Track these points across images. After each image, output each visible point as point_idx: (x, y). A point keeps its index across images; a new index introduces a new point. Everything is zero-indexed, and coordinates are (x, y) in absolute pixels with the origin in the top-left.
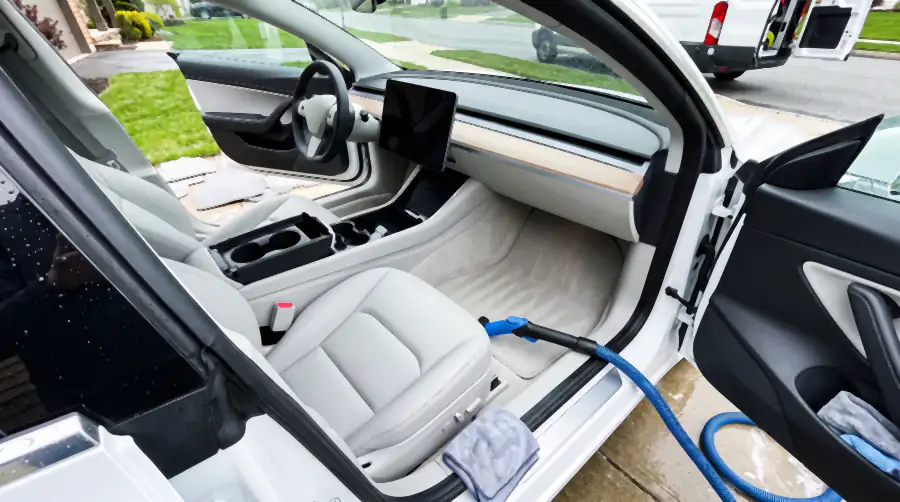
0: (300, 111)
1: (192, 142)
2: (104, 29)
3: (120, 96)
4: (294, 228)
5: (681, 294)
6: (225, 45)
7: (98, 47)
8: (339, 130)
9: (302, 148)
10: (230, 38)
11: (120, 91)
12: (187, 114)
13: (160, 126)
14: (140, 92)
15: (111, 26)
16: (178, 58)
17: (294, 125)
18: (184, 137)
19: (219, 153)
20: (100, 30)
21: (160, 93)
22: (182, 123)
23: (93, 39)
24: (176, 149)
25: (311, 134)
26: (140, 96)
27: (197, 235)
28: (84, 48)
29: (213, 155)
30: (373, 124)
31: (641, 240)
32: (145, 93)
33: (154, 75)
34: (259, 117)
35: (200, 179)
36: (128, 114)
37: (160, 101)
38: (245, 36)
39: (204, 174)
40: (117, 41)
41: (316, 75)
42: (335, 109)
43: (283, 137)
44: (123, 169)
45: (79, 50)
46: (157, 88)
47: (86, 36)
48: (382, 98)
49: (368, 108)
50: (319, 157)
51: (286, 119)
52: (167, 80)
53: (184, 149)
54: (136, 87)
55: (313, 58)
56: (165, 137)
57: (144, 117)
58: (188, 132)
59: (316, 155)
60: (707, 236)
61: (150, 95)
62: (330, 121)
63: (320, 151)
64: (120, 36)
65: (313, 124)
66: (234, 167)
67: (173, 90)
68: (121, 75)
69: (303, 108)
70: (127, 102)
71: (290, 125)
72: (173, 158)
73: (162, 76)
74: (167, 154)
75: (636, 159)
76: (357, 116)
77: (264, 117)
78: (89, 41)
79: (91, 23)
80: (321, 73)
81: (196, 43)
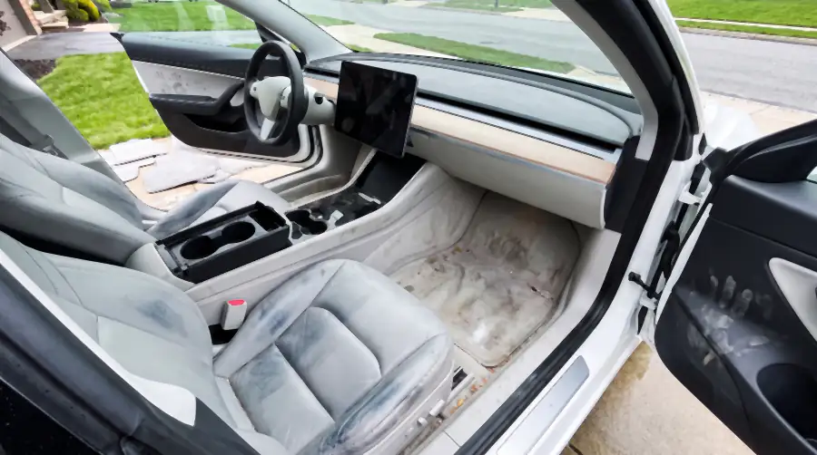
0: (252, 92)
1: (142, 124)
2: (50, 11)
3: (66, 78)
4: (248, 219)
5: (644, 279)
6: (173, 27)
7: (44, 29)
8: (293, 113)
9: (254, 130)
10: (176, 20)
11: (66, 73)
12: (136, 95)
13: (107, 106)
14: (86, 73)
15: (56, 8)
16: (124, 38)
17: (246, 108)
18: (134, 119)
19: (169, 135)
20: (45, 12)
21: (109, 75)
22: (130, 103)
23: (39, 21)
24: (126, 131)
25: (264, 117)
26: (88, 78)
27: (144, 222)
28: (28, 29)
29: (164, 137)
30: (327, 106)
31: (607, 227)
32: (95, 73)
33: (102, 57)
34: (209, 98)
35: (152, 160)
36: (76, 94)
37: (108, 83)
38: (194, 18)
39: (154, 156)
40: (65, 23)
41: (268, 57)
42: (289, 89)
43: (233, 119)
44: (61, 155)
45: (25, 32)
46: (106, 70)
47: (31, 18)
48: (337, 80)
49: (323, 91)
50: (272, 140)
51: (237, 101)
52: (114, 62)
53: (134, 131)
54: (83, 69)
55: (264, 40)
56: (114, 119)
57: (93, 98)
58: (138, 113)
59: (269, 137)
60: (672, 222)
61: (99, 76)
62: (284, 103)
63: (274, 133)
64: (66, 18)
65: (266, 106)
66: (183, 149)
67: (120, 72)
68: (68, 57)
69: (255, 89)
70: (72, 84)
71: (242, 106)
72: (121, 140)
73: (109, 58)
74: (116, 135)
75: (608, 146)
76: (311, 98)
77: (214, 100)
78: (34, 23)
79: (37, 5)
80: (272, 54)
81: (145, 26)
